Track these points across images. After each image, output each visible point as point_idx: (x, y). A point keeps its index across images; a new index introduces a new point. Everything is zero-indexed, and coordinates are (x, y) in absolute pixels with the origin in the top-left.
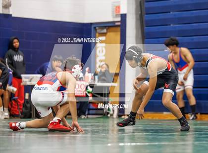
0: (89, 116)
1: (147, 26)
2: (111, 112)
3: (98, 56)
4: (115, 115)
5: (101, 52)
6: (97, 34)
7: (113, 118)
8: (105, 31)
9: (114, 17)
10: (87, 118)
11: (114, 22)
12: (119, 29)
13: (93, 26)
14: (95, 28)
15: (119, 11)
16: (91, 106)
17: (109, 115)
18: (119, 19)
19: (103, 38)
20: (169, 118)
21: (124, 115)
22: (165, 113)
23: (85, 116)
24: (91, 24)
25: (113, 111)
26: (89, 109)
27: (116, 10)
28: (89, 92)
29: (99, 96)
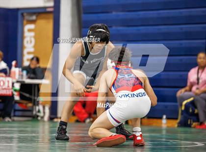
0: (16, 118)
1: (84, 13)
2: (41, 114)
3: (25, 48)
4: (46, 118)
5: (29, 42)
6: (25, 22)
7: (44, 121)
8: (34, 17)
9: (45, 2)
10: (13, 120)
11: (45, 8)
12: (51, 16)
13: (20, 13)
14: (22, 14)
16: (17, 107)
17: (39, 118)
18: (52, 4)
19: (32, 26)
21: (57, 118)
23: (10, 118)
24: (17, 10)
25: (44, 113)
26: (15, 111)
28: (15, 90)
29: (27, 95)
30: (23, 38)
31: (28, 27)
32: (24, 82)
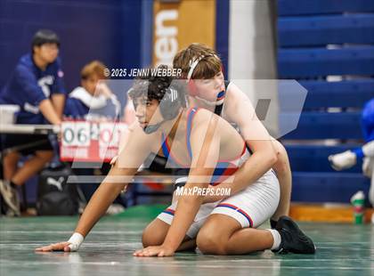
5: (166, 48)
6: (157, 5)
16: (142, 187)
19: (171, 15)
20: (340, 218)
22: (328, 206)
30: (152, 39)
31: (163, 16)
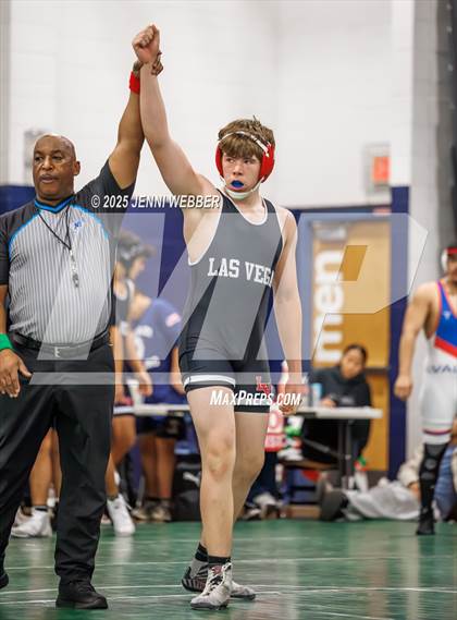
3: (319, 313)
5: (329, 298)
6: (317, 245)
8: (341, 233)
9: (368, 192)
11: (370, 208)
12: (386, 228)
14: (310, 225)
15: (386, 174)
16: (300, 479)
18: (386, 198)
24: (298, 213)
27: (376, 168)
28: (291, 435)
29: (326, 449)
30: (311, 287)
31: (325, 258)
32: (314, 414)
